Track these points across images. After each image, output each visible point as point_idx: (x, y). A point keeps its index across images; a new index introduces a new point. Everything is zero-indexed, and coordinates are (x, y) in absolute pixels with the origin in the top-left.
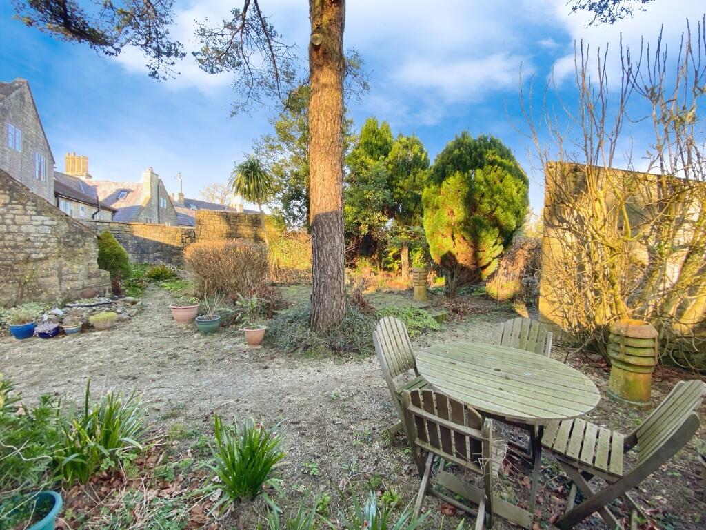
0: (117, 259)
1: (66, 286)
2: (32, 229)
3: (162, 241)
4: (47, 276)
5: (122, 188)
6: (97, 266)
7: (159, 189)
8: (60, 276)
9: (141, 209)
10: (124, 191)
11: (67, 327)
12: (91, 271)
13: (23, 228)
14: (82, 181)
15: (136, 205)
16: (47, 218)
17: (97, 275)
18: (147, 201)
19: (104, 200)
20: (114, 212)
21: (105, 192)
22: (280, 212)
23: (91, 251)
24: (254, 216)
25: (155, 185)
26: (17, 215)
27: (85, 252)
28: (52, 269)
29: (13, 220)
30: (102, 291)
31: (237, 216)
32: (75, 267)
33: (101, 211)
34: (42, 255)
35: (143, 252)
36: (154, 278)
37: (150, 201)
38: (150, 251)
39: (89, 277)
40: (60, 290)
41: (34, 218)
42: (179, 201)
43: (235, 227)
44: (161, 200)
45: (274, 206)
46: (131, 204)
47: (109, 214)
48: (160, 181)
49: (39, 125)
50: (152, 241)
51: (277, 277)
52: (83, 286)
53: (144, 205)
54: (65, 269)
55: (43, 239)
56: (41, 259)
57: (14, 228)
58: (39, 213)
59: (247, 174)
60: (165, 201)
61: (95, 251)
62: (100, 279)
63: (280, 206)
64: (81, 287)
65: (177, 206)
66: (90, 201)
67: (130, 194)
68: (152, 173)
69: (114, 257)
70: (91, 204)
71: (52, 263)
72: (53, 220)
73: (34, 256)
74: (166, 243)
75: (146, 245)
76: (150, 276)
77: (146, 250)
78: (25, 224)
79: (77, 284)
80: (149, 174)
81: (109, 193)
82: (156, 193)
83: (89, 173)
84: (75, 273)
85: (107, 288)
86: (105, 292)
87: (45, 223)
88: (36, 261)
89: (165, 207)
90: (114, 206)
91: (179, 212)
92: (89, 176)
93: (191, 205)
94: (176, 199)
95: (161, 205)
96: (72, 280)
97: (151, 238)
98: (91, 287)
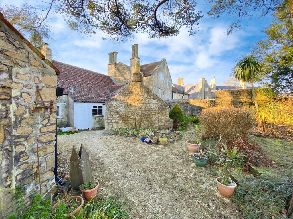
0: (179, 114)
1: (160, 124)
2: (152, 104)
3: (200, 106)
4: (155, 120)
5: (192, 86)
6: (169, 117)
7: (205, 84)
8: (158, 120)
9: (198, 93)
10: (193, 87)
11: (153, 141)
12: (167, 119)
13: (150, 104)
14: (181, 86)
15: (196, 92)
16: (156, 101)
17: (169, 121)
18: (200, 90)
19: (187, 92)
20: (189, 95)
21: (187, 88)
22: (270, 85)
23: (167, 112)
24: (249, 90)
25: (204, 83)
26: (149, 100)
27: (165, 112)
28: (156, 118)
29: (148, 102)
30: (170, 127)
31: (238, 91)
32: (162, 117)
33: (185, 95)
34: (154, 113)
35: (193, 110)
36: (193, 122)
37: (202, 89)
38: (196, 110)
39: (166, 122)
40: (158, 125)
41: (153, 101)
42: (214, 87)
43: (237, 97)
44: (206, 88)
45: (265, 82)
46: (195, 92)
47: (187, 96)
48: (206, 81)
49: (168, 71)
50: (196, 106)
51: (264, 130)
52: (164, 124)
53: (199, 91)
54: (160, 118)
55: (155, 108)
56: (154, 114)
57: (148, 105)
58: (154, 99)
59: (243, 67)
60: (207, 88)
63: (270, 82)
64: (164, 125)
65: (213, 90)
66: (182, 92)
67: (195, 88)
68: (203, 78)
69: (178, 113)
70: (182, 93)
71: (156, 116)
72: (157, 101)
73: (152, 113)
74: (202, 106)
75: (194, 108)
76: (192, 121)
77: (194, 110)
78: (151, 103)
79: (163, 124)
80: (202, 79)
81: (189, 89)
82: (204, 86)
83: (184, 83)
84: (162, 120)
85: (171, 126)
86: (170, 128)
87: (155, 102)
88: (153, 115)
89: (207, 91)
90: (189, 93)
91: (213, 92)
92: (183, 84)
93: (219, 89)
94: (213, 87)
95: (206, 90)
96: (161, 122)
97: (196, 105)
98: (167, 125)
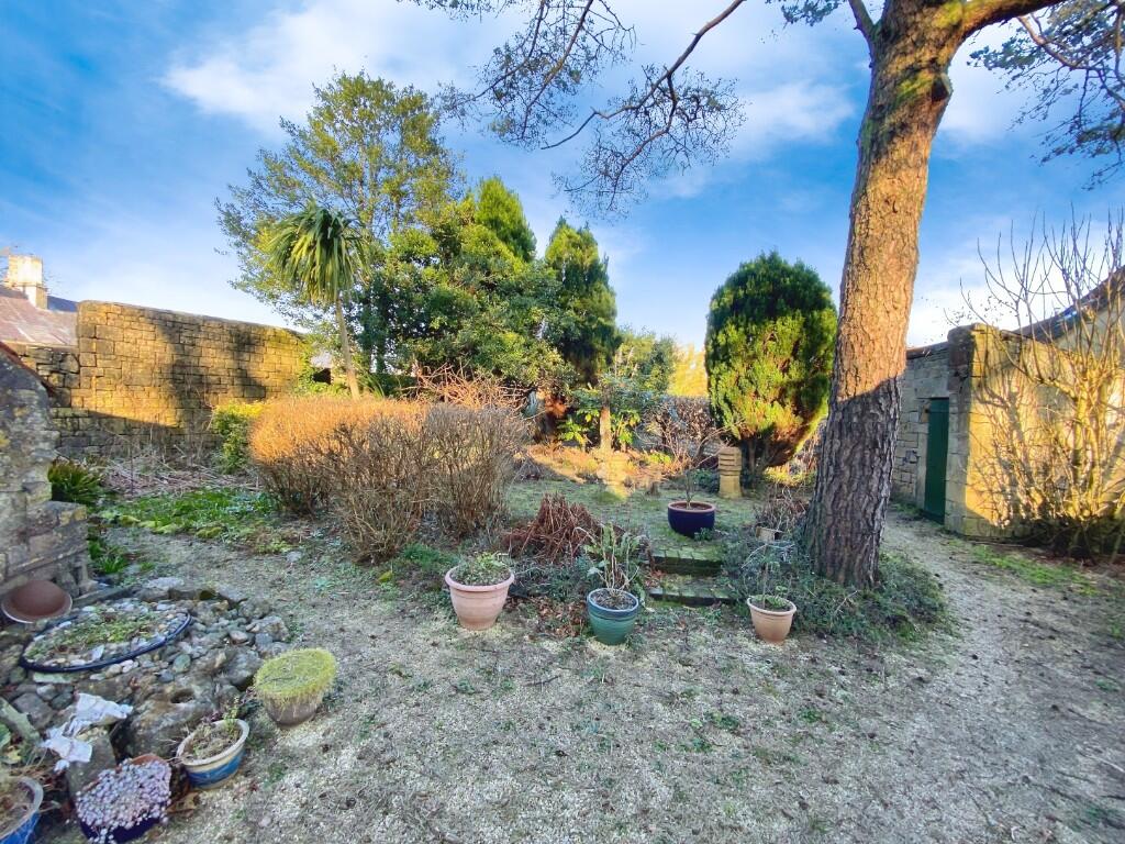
6: (49, 491)
12: (32, 512)
17: (48, 524)
23: (34, 441)
24: (242, 328)
30: (68, 577)
31: (199, 325)
43: (195, 351)
61: (46, 439)
62: (57, 536)
85: (82, 560)
86: (78, 579)
